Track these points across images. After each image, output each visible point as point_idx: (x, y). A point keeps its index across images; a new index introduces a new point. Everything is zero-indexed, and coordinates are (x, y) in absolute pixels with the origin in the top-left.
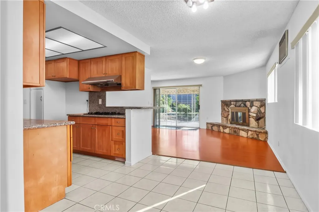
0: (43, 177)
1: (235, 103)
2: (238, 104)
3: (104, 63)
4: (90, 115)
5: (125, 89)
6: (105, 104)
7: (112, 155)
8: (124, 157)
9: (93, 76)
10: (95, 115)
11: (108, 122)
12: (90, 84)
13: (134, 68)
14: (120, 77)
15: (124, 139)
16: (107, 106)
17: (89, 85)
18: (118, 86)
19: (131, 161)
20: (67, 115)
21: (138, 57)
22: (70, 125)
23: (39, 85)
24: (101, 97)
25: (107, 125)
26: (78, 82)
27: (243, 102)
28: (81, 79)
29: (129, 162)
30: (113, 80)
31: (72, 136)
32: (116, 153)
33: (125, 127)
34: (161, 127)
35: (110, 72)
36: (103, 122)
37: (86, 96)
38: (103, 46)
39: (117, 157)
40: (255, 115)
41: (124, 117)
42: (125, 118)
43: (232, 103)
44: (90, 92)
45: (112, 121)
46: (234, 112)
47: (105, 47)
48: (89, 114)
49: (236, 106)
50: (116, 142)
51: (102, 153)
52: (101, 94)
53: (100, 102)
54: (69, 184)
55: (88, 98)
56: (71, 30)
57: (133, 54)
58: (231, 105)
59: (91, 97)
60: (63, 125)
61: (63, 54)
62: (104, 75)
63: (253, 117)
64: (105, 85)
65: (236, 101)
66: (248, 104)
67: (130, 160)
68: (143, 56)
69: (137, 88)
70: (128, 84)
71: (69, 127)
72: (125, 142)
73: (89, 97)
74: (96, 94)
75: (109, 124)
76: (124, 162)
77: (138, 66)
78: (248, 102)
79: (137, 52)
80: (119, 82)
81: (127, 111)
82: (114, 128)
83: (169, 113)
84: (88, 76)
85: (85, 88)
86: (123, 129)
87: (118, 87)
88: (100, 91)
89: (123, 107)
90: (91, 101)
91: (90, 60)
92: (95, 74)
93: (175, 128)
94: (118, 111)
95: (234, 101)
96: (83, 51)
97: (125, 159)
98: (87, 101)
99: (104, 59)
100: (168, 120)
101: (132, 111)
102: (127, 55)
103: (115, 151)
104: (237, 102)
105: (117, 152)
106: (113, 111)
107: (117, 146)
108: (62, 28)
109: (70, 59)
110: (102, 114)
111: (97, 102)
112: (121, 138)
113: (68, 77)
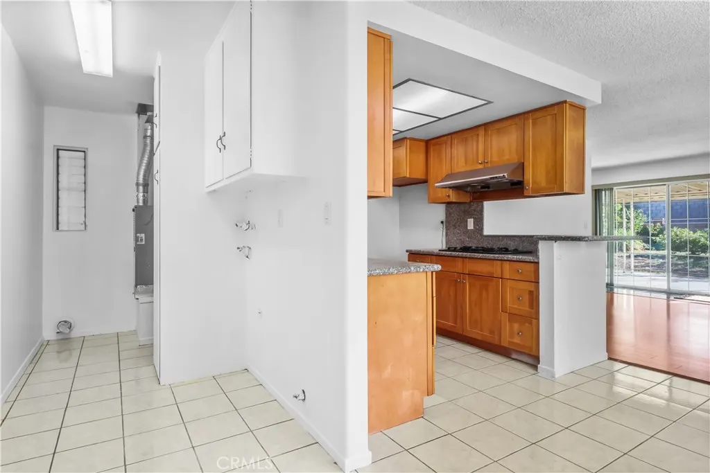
0: (389, 367)
3: (481, 139)
4: (454, 253)
5: (533, 192)
6: (482, 229)
7: (505, 343)
8: (534, 353)
9: (457, 170)
10: (465, 254)
11: (496, 269)
12: (450, 188)
13: (557, 141)
14: (521, 167)
15: (533, 311)
16: (486, 232)
17: (447, 189)
18: (514, 187)
19: (553, 368)
20: (407, 251)
21: (569, 112)
22: (432, 272)
23: (383, 194)
24: (472, 214)
25: (491, 277)
26: (425, 184)
28: (431, 177)
29: (551, 369)
30: (505, 174)
31: (434, 295)
32: (513, 342)
33: (538, 283)
34: (615, 290)
35: (495, 159)
36: (482, 268)
37: (439, 212)
38: (484, 102)
39: (517, 352)
41: (536, 261)
42: (538, 263)
44: (449, 203)
45: (504, 267)
47: (489, 102)
48: (449, 249)
50: (513, 317)
51: (479, 338)
52: (473, 208)
53: (471, 224)
54: (430, 392)
55: (442, 217)
56: (426, 82)
57: (556, 110)
59: (450, 214)
60: (421, 270)
61: (401, 132)
62: (481, 167)
64: (482, 187)
67: (552, 364)
68: (580, 110)
69: (566, 189)
70: (543, 183)
71: (429, 274)
72: (538, 319)
73: (446, 214)
74: (462, 207)
75: (498, 273)
76: (535, 367)
77: (569, 136)
79: (565, 102)
80: (516, 179)
81: (542, 246)
82: (509, 283)
83: (637, 252)
84: (445, 170)
85: (440, 195)
86: (531, 287)
87: (514, 189)
88: (471, 202)
89: (532, 237)
90: (452, 223)
91: (450, 136)
92: (461, 166)
93: (665, 296)
94: (512, 246)
96: (440, 119)
97: (537, 358)
98: (442, 222)
99: (481, 132)
100: (635, 270)
101: (556, 246)
102: (538, 114)
103: (512, 335)
105: (517, 340)
106: (501, 244)
107: (516, 326)
108: (411, 82)
109: (412, 139)
110: (476, 250)
111: (463, 224)
112: (528, 309)
113: (408, 176)
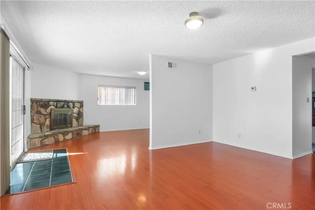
1: (55, 103)
2: (59, 105)
27: (65, 103)
40: (76, 115)
43: (51, 103)
46: (57, 115)
49: (56, 107)
58: (50, 106)
63: (75, 117)
65: (58, 101)
66: (71, 105)
78: (71, 103)
95: (54, 101)
104: (58, 103)
